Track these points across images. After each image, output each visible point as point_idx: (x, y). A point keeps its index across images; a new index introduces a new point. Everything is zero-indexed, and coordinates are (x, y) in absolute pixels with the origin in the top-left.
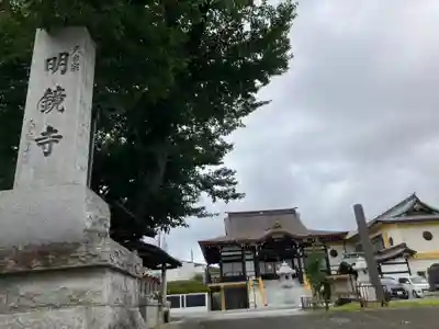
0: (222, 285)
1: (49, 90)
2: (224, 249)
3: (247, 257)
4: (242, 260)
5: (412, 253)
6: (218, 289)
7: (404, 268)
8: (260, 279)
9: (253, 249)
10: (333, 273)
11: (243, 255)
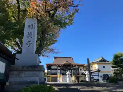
0: (51, 76)
1: (29, 33)
2: (52, 66)
3: (58, 69)
4: (57, 69)
5: (100, 71)
6: (50, 77)
7: (97, 74)
8: (61, 75)
9: (60, 67)
10: (80, 74)
11: (57, 68)
